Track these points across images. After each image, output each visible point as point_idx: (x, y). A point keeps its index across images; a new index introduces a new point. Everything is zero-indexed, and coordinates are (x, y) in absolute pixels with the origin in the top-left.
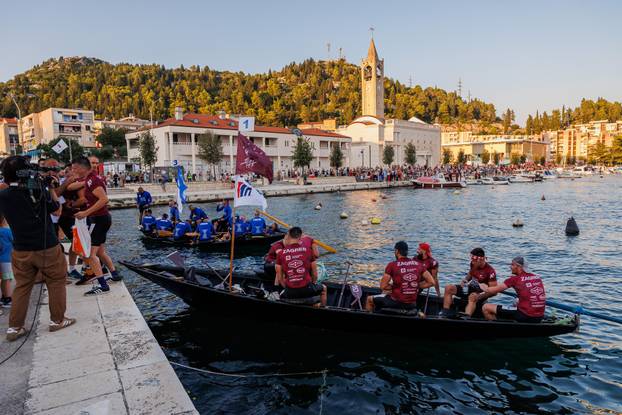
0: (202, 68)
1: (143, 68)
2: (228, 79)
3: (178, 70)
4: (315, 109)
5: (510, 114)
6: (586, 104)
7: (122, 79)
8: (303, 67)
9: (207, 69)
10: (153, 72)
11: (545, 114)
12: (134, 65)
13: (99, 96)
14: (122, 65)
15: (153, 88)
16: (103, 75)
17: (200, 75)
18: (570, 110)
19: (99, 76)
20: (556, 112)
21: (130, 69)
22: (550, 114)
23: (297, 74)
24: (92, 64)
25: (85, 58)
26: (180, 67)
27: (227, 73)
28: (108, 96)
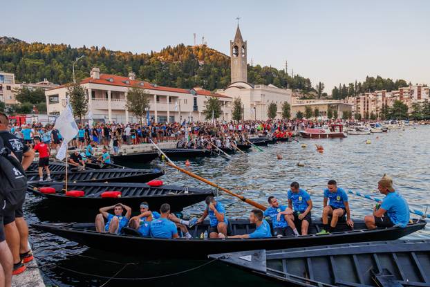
0: (100, 48)
1: (54, 46)
2: (120, 57)
3: (81, 49)
4: (186, 80)
5: (321, 86)
6: (370, 80)
7: (36, 53)
8: (176, 50)
9: (104, 49)
10: (61, 50)
11: (344, 86)
12: (46, 44)
13: (18, 67)
14: (36, 44)
15: (61, 61)
16: (21, 50)
17: (99, 53)
18: (360, 84)
19: (17, 51)
20: (351, 85)
21: (43, 46)
22: (347, 86)
23: (172, 54)
24: (12, 42)
25: (5, 38)
26: (82, 47)
27: (120, 52)
28: (25, 66)
